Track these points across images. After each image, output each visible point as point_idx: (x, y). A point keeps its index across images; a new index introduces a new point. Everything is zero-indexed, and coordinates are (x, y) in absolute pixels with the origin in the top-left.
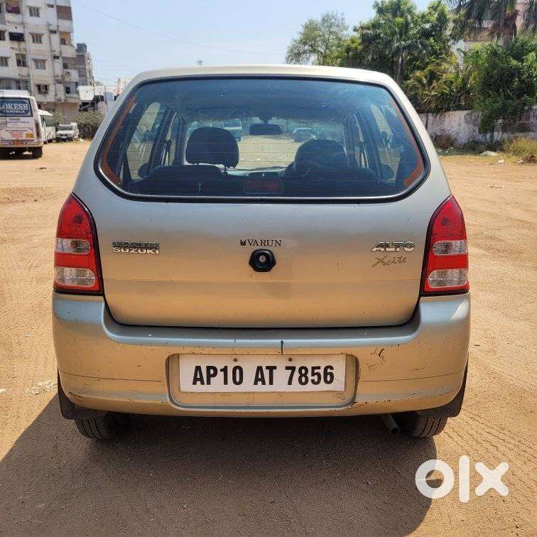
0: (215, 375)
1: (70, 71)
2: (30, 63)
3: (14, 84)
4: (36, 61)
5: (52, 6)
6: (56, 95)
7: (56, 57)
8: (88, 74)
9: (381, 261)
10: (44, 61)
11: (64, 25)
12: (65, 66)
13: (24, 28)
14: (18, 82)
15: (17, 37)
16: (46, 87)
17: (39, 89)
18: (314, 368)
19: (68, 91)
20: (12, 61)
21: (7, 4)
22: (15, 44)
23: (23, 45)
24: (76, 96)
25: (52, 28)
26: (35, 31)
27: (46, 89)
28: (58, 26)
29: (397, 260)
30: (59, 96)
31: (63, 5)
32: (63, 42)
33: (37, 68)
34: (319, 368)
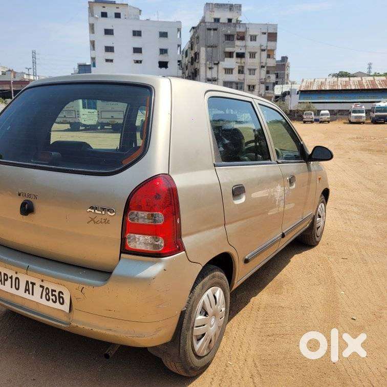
0: (7, 280)
1: (270, 75)
2: (246, 71)
3: (234, 85)
4: (250, 70)
5: (265, 33)
6: (259, 91)
7: (263, 67)
8: (286, 77)
9: (92, 219)
10: (255, 70)
11: (271, 45)
12: (268, 72)
13: (246, 49)
14: (237, 83)
15: (241, 56)
16: (254, 87)
17: (249, 88)
18: (53, 291)
19: (267, 88)
20: (236, 71)
21: (238, 35)
22: (239, 60)
23: (243, 60)
24: (272, 92)
25: (263, 48)
26: (253, 51)
27: (253, 88)
28: (267, 46)
29: (103, 221)
30: (261, 92)
31: (272, 32)
32: (269, 56)
33: (250, 74)
34: (55, 291)
